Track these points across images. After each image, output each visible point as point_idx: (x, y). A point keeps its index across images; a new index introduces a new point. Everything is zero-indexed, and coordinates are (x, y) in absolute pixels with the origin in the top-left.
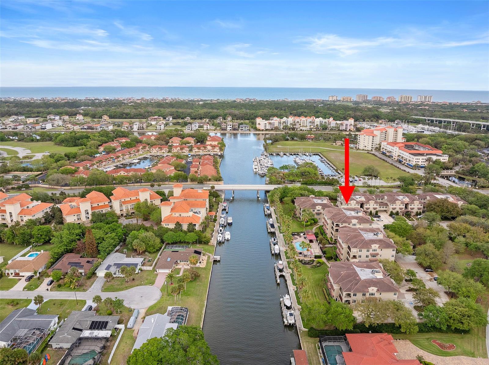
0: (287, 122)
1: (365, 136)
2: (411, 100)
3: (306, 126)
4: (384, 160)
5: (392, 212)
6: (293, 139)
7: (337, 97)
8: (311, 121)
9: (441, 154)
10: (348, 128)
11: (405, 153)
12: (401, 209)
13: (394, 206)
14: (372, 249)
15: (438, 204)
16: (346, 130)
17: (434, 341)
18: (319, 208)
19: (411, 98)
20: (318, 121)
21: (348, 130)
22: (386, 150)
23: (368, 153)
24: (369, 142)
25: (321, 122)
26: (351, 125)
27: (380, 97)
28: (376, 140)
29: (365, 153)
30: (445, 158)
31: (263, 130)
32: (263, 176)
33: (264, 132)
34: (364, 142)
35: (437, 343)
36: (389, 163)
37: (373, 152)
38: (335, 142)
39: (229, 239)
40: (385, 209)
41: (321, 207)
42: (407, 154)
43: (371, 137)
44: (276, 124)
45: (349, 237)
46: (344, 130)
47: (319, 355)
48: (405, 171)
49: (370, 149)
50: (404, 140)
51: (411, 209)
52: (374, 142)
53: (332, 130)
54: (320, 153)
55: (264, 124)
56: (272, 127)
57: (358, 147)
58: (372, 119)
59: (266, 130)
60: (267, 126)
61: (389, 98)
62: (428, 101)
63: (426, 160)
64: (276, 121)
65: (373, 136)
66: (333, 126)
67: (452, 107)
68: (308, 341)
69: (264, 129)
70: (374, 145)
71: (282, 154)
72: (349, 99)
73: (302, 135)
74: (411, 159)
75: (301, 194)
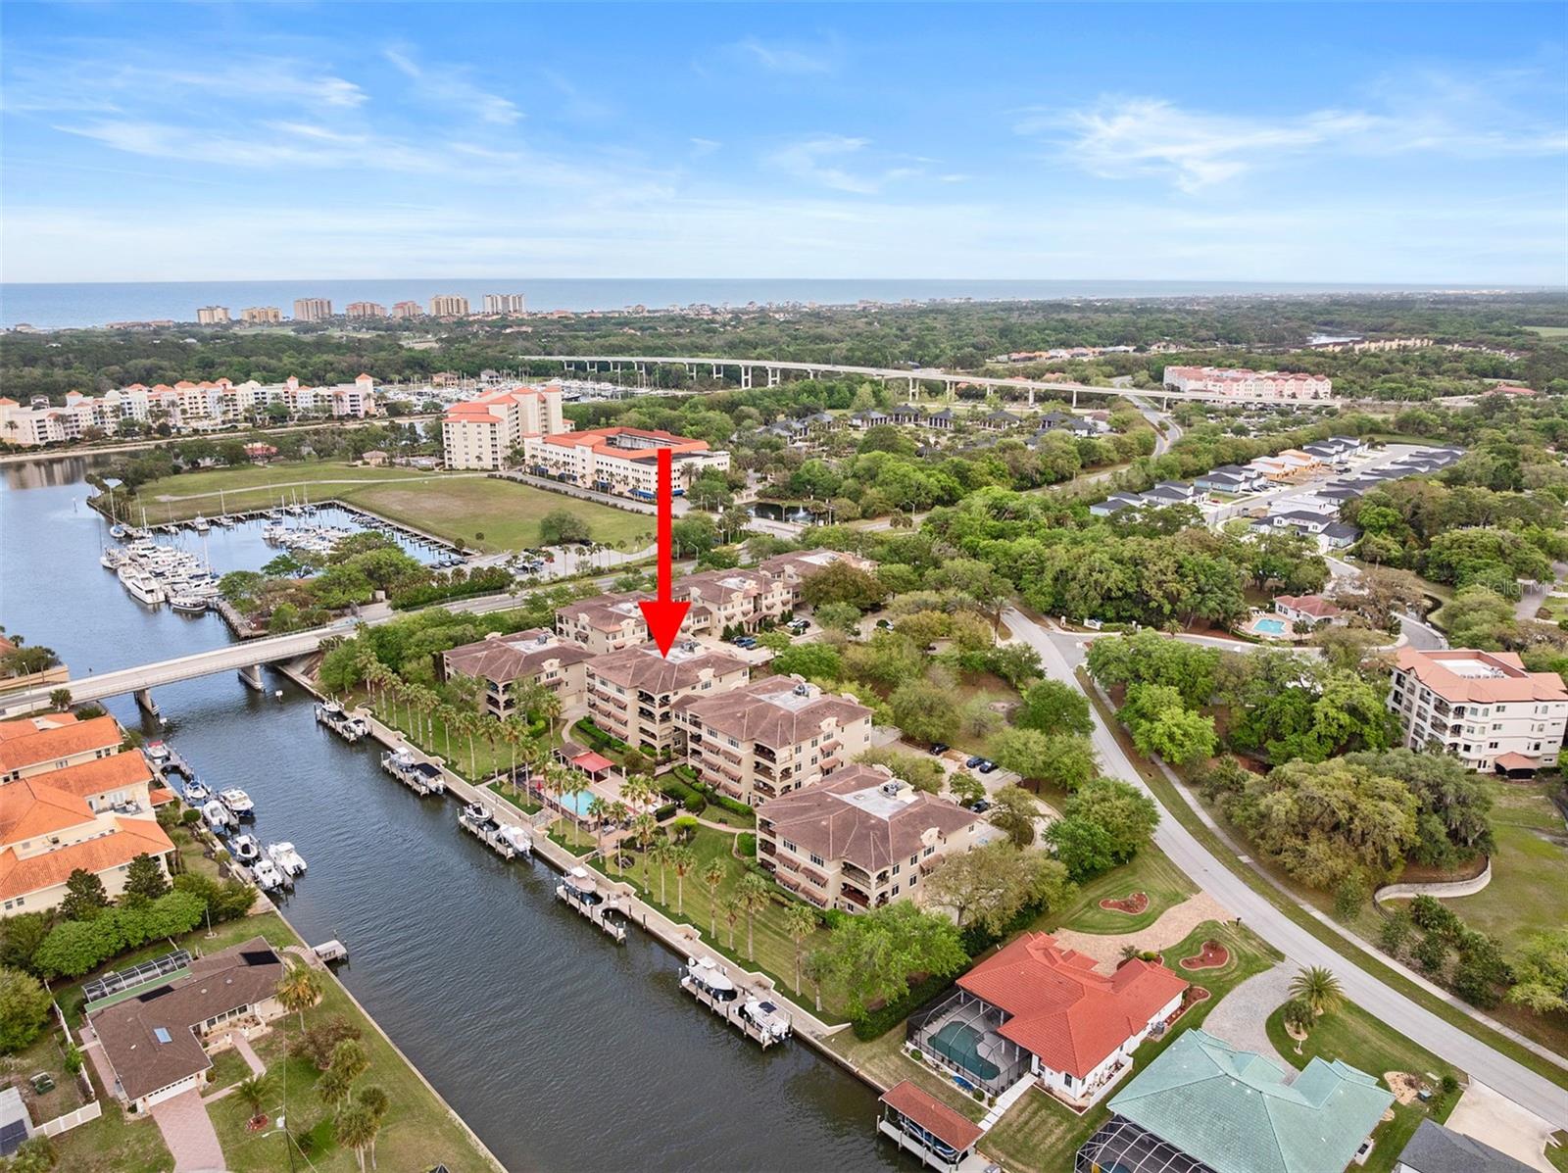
0: (127, 406)
1: (464, 426)
2: (466, 308)
3: (207, 416)
4: (555, 491)
5: (727, 628)
6: (195, 467)
7: (225, 309)
8: (222, 394)
9: (706, 452)
10: (361, 408)
11: (615, 461)
12: (744, 614)
13: (730, 611)
14: (822, 736)
15: (832, 578)
16: (355, 417)
17: (1105, 904)
18: (551, 665)
19: (466, 303)
20: (247, 392)
21: (361, 414)
22: (545, 459)
23: (490, 477)
24: (480, 443)
25: (260, 396)
26: (369, 395)
27: (372, 306)
28: (502, 435)
29: (481, 478)
30: (723, 461)
31: (34, 448)
32: (195, 614)
33: (43, 456)
34: (466, 443)
35: (1115, 905)
36: (578, 498)
37: (503, 472)
38: (362, 458)
39: (304, 867)
40: (703, 625)
41: (556, 662)
42: (627, 463)
43: (486, 427)
44: (87, 421)
45: (745, 721)
46: (348, 415)
47: (935, 1073)
48: (639, 512)
49: (488, 463)
50: (569, 428)
51: (768, 608)
52: (498, 442)
53: (304, 419)
54: (338, 499)
55: (35, 425)
56: (69, 431)
57: (447, 463)
58: (407, 372)
59: (50, 446)
60: (48, 429)
61: (401, 306)
62: (515, 311)
63: (682, 474)
64: (80, 407)
65: (492, 421)
66: (305, 405)
67: (592, 324)
68: (870, 1054)
69: (38, 442)
70: (498, 449)
71: (200, 522)
72: (271, 314)
73: (231, 448)
74: (641, 476)
75: (450, 639)
